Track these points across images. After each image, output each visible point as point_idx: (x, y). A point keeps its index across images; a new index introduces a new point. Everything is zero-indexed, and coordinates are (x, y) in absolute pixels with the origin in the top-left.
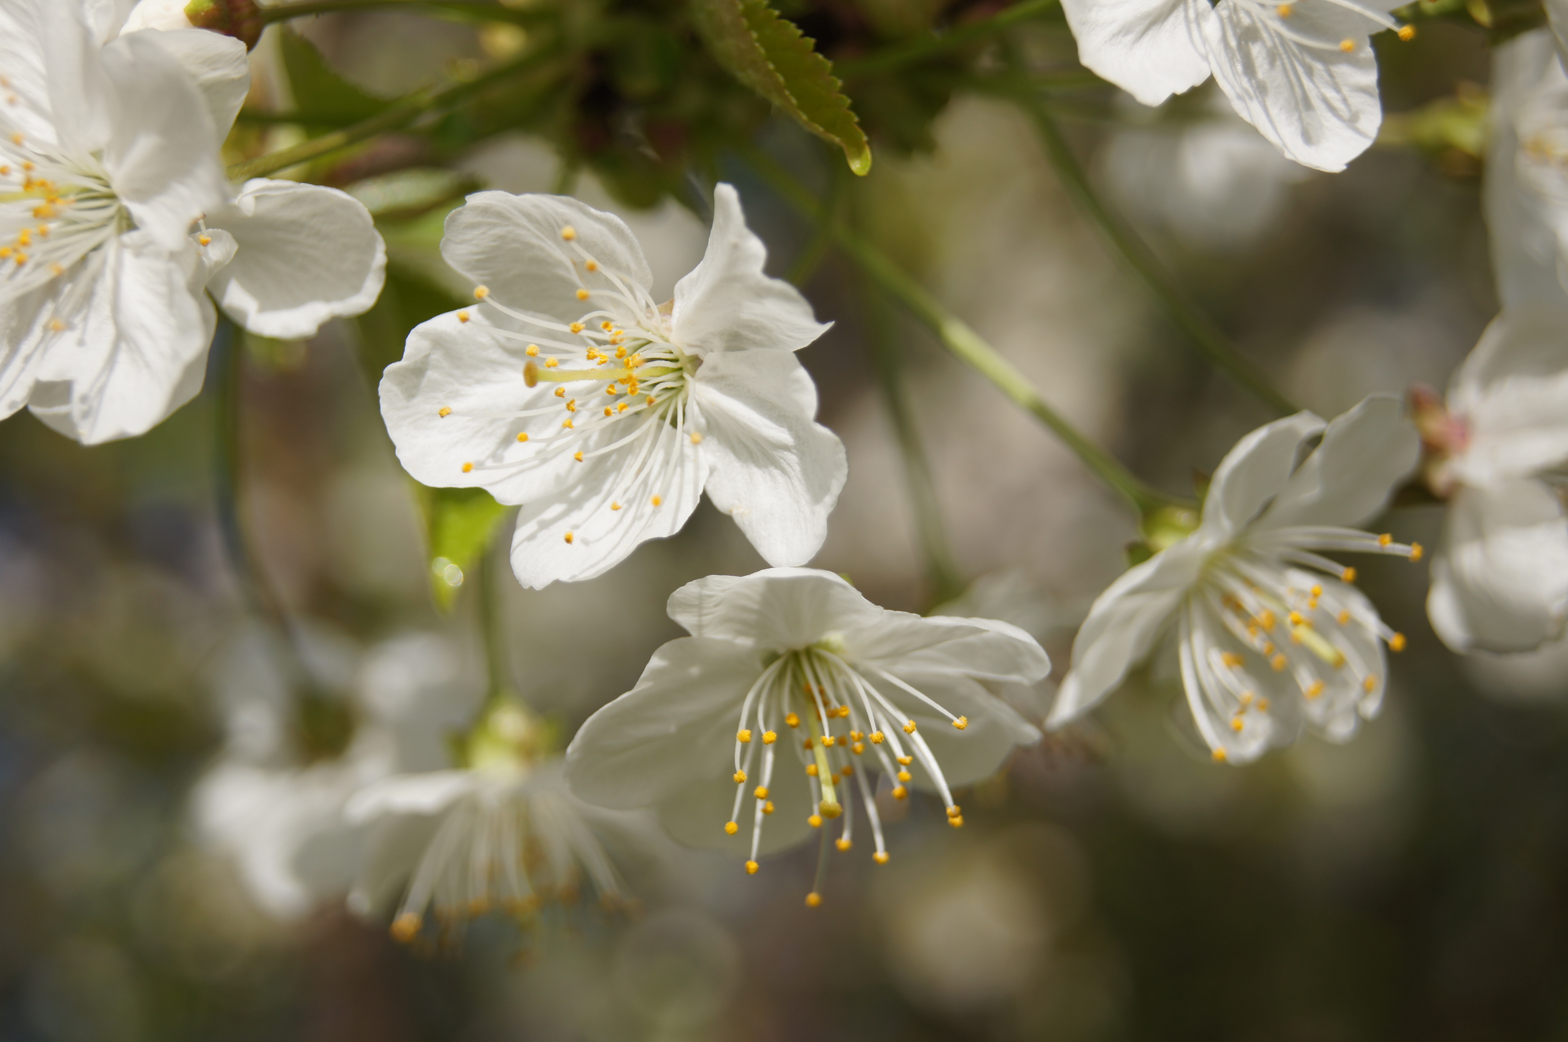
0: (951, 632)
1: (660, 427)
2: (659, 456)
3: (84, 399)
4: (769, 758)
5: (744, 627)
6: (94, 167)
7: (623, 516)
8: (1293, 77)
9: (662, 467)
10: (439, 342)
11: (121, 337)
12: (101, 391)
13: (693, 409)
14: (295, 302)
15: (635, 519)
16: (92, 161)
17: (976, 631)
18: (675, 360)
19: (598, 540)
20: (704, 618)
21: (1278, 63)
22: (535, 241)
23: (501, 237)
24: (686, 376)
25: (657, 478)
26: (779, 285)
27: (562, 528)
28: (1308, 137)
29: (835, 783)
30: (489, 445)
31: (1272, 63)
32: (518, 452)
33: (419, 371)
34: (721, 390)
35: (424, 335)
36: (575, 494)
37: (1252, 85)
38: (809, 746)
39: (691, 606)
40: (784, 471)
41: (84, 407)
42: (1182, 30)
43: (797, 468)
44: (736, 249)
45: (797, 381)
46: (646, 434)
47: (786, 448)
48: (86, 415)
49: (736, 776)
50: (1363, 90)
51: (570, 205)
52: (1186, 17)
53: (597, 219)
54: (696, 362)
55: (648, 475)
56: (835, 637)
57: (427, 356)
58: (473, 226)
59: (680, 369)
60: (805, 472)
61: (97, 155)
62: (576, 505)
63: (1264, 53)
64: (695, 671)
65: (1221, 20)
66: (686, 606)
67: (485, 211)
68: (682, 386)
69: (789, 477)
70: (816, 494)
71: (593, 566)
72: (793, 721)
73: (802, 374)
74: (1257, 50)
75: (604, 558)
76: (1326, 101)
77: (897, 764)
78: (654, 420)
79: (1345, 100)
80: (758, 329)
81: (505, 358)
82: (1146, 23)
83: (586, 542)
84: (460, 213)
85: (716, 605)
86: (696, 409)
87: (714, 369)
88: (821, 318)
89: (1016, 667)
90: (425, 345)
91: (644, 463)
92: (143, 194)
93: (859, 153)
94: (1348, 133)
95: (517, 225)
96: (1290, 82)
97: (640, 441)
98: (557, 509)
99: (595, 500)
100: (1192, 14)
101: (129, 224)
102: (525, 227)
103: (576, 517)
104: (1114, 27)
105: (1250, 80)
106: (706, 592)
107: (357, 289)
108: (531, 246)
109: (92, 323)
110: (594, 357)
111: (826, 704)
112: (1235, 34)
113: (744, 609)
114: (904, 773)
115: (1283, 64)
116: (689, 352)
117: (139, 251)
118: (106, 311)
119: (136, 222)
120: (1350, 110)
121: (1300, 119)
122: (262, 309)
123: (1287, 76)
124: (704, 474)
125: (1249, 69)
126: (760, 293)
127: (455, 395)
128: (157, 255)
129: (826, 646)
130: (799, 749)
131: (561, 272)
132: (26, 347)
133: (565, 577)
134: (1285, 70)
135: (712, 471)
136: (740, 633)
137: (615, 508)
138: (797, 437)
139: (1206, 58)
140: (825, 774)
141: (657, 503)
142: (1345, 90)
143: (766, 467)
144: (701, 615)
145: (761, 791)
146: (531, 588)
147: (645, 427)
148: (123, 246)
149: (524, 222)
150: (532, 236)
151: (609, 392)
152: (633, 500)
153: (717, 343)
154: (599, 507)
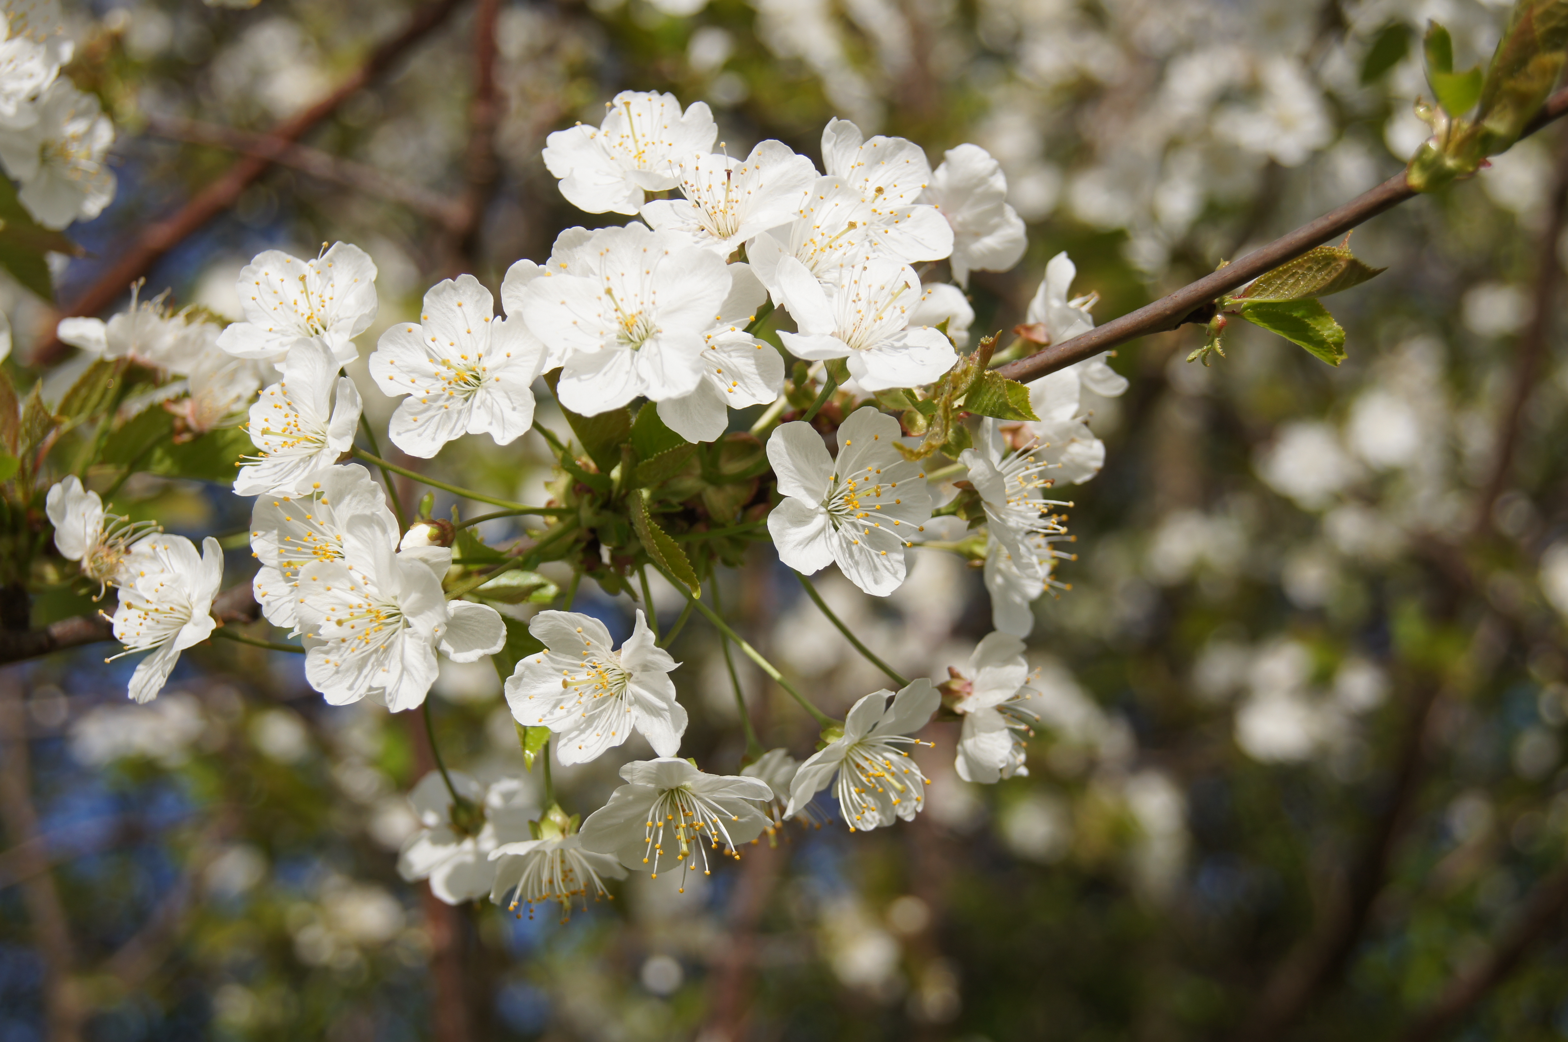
0: (734, 782)
1: (616, 701)
2: (616, 712)
3: (390, 694)
4: (661, 832)
5: (650, 780)
6: (394, 603)
7: (600, 738)
8: (869, 558)
9: (617, 717)
10: (528, 667)
11: (404, 669)
12: (397, 691)
13: (629, 693)
14: (470, 649)
15: (606, 738)
16: (393, 600)
17: (742, 782)
18: (623, 674)
19: (592, 746)
20: (634, 777)
21: (863, 553)
22: (566, 626)
23: (553, 625)
24: (626, 681)
25: (615, 721)
26: (660, 650)
27: (577, 742)
28: (876, 582)
29: (687, 842)
30: (548, 707)
31: (861, 553)
32: (558, 712)
33: (520, 678)
34: (640, 687)
35: (522, 665)
36: (582, 727)
37: (852, 562)
38: (677, 827)
39: (629, 772)
40: (664, 719)
41: (391, 698)
42: (823, 542)
43: (670, 718)
44: (644, 636)
45: (669, 685)
46: (611, 703)
47: (665, 710)
48: (391, 701)
49: (646, 840)
50: (899, 562)
51: (580, 616)
52: (825, 536)
53: (591, 621)
54: (630, 675)
55: (612, 721)
56: (688, 784)
57: (523, 673)
58: (542, 622)
59: (624, 677)
60: (672, 719)
61: (395, 598)
62: (583, 731)
63: (857, 549)
64: (631, 797)
65: (839, 537)
66: (626, 772)
67: (547, 616)
68: (625, 685)
69: (667, 721)
70: (677, 729)
71: (589, 757)
72: (670, 818)
73: (671, 682)
74: (854, 548)
75: (594, 754)
76: (884, 566)
77: (713, 835)
78: (614, 698)
79: (892, 565)
80: (654, 663)
81: (555, 672)
82: (808, 540)
83: (587, 747)
84: (537, 617)
85: (639, 772)
86: (630, 693)
87: (637, 678)
88: (676, 662)
89: (761, 796)
90: (523, 668)
91: (610, 715)
92: (414, 614)
93: (696, 589)
94: (893, 579)
95: (560, 621)
96: (868, 560)
97: (608, 707)
98: (576, 733)
99: (591, 730)
100: (827, 535)
101: (408, 625)
102: (562, 622)
103: (583, 736)
104: (795, 543)
105: (852, 560)
106: (634, 767)
107: (495, 644)
108: (565, 628)
109: (392, 663)
110: (590, 675)
111: (684, 811)
112: (845, 542)
113: (650, 773)
114: (716, 839)
115: (865, 553)
116: (627, 671)
117: (411, 636)
118: (398, 658)
119: (410, 624)
120: (894, 570)
121: (873, 574)
122: (455, 652)
123: (867, 558)
124: (633, 720)
125: (851, 555)
126: (654, 652)
127: (535, 687)
128: (420, 638)
129: (684, 787)
130: (674, 828)
131: (577, 638)
132: (365, 672)
133: (579, 761)
134: (866, 555)
135: (637, 718)
136: (649, 782)
137: (598, 735)
138: (669, 706)
139: (832, 553)
140: (683, 839)
141: (614, 734)
142: (892, 561)
143: (658, 717)
144: (632, 776)
145: (657, 846)
146: (565, 766)
147: (610, 702)
148: (405, 633)
149: (562, 620)
150: (565, 625)
151: (596, 688)
152: (606, 730)
153: (638, 668)
154: (592, 733)
